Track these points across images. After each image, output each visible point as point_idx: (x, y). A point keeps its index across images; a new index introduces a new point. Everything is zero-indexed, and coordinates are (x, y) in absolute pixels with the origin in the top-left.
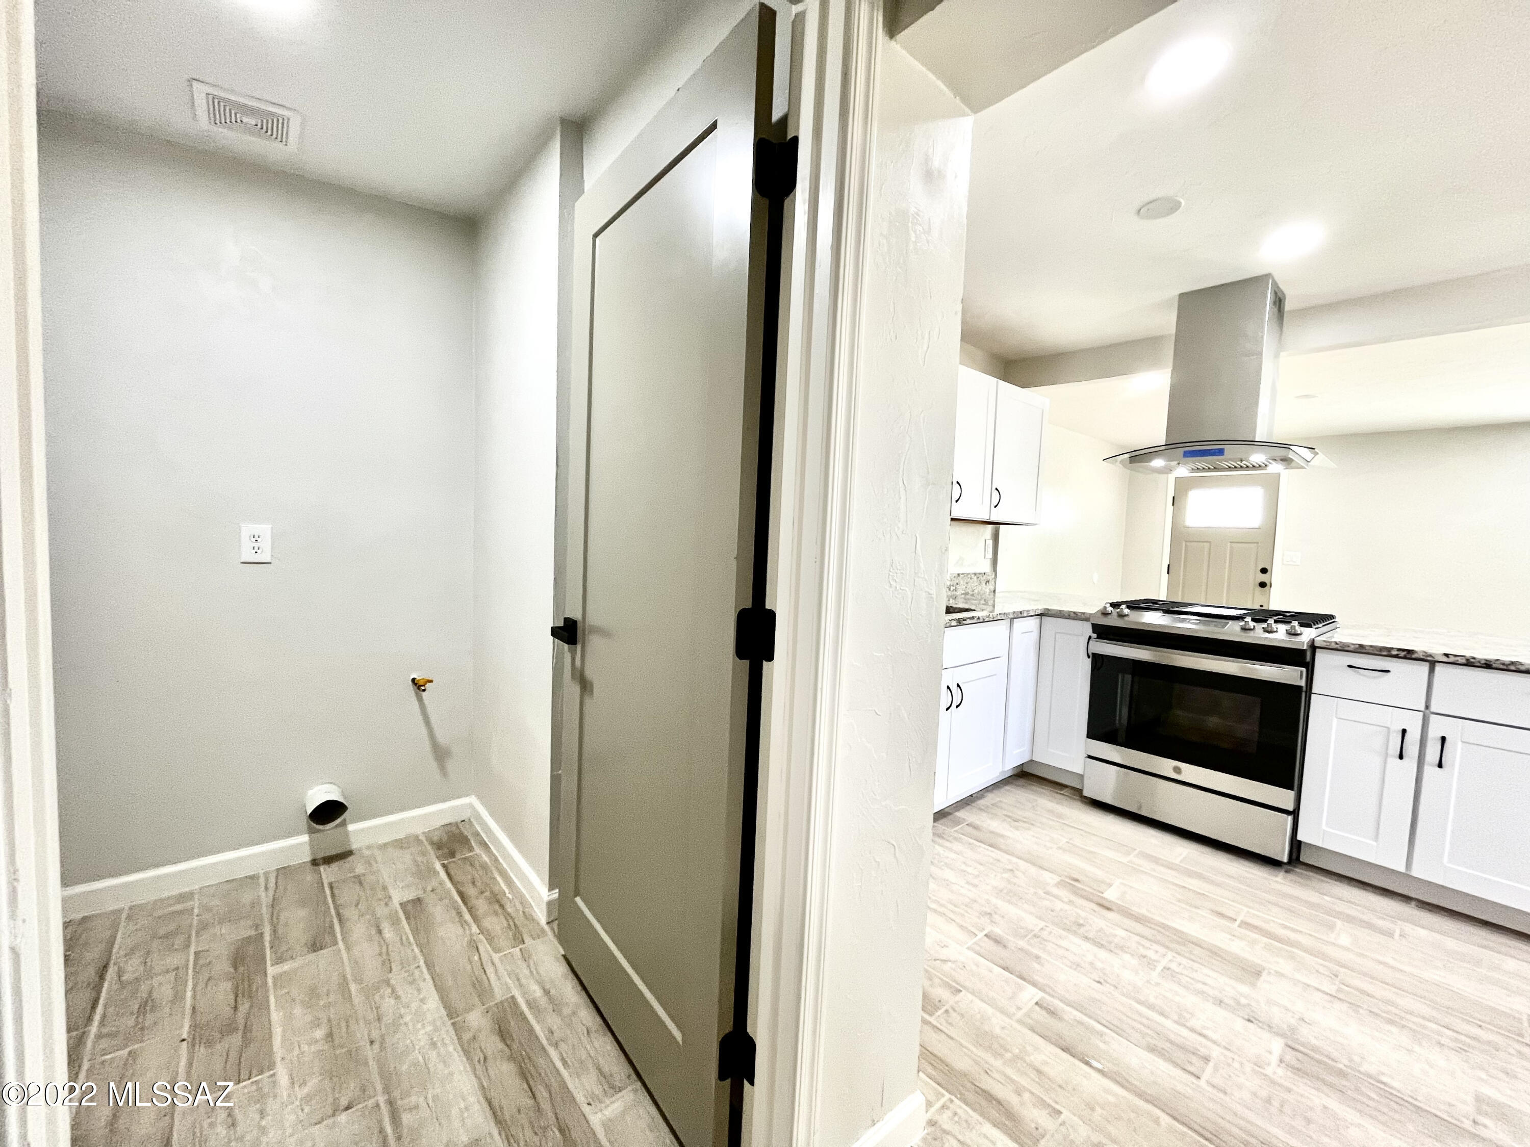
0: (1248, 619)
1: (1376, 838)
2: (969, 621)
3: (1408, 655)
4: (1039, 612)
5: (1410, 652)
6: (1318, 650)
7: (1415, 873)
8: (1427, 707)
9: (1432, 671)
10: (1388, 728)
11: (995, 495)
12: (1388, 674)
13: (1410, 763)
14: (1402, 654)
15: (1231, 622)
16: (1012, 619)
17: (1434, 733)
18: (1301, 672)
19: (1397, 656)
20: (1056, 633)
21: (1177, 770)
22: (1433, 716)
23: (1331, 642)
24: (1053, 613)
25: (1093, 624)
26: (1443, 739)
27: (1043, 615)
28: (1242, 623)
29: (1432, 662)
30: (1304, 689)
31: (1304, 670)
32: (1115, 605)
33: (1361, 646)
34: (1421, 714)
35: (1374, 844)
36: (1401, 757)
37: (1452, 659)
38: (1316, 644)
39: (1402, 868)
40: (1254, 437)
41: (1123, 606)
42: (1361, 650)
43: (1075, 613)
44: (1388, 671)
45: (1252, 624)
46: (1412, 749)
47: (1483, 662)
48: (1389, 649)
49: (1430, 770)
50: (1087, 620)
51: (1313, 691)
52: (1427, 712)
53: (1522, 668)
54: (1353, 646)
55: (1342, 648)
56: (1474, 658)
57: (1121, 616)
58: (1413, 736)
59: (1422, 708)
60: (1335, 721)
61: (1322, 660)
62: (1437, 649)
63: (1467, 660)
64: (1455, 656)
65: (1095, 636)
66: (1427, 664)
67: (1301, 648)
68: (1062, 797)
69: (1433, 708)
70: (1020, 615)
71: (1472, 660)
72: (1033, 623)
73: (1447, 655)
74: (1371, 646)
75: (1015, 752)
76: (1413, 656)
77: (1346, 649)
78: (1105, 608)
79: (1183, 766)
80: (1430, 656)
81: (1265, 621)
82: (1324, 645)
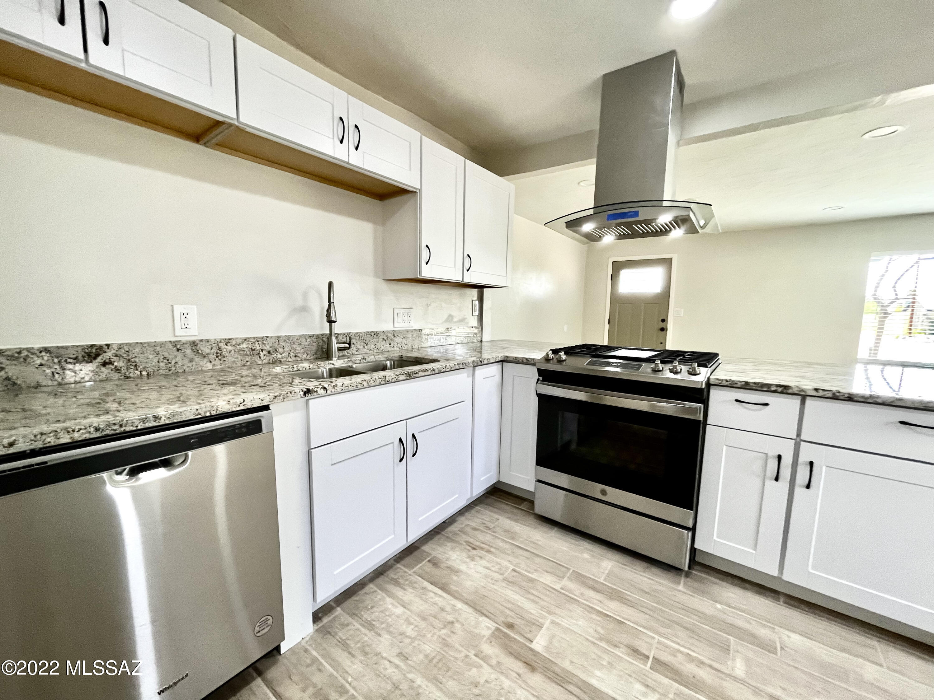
0: (658, 362)
1: (755, 547)
2: (421, 374)
3: (784, 390)
4: (500, 359)
5: (786, 387)
6: (712, 387)
7: (785, 577)
8: (799, 435)
9: (803, 403)
10: (767, 454)
11: (467, 260)
12: (768, 407)
13: (784, 485)
14: (780, 389)
15: (644, 364)
16: (474, 367)
17: (804, 458)
18: (700, 408)
19: (775, 391)
20: (514, 376)
21: (604, 493)
22: (802, 443)
23: (722, 380)
24: (511, 359)
25: (538, 370)
26: (811, 464)
27: (504, 361)
28: (653, 366)
29: (803, 396)
30: (702, 422)
31: (702, 405)
32: (556, 352)
33: (747, 383)
34: (794, 441)
35: (754, 552)
36: (777, 479)
37: (821, 393)
38: (711, 382)
39: (775, 573)
40: (663, 198)
41: (562, 353)
42: (746, 386)
43: (526, 359)
44: (767, 405)
45: (661, 366)
46: (786, 473)
47: (847, 396)
48: (768, 386)
49: (800, 492)
50: (534, 365)
51: (708, 423)
52: (798, 441)
53: (879, 401)
54: (740, 384)
55: (731, 385)
56: (839, 392)
57: (560, 361)
58: (787, 460)
59: (795, 437)
60: (725, 447)
61: (715, 395)
62: (808, 385)
63: (834, 394)
64: (824, 390)
65: (541, 378)
66: (799, 397)
67: (699, 387)
68: (519, 512)
69: (803, 437)
70: (480, 363)
71: (838, 394)
72: (495, 369)
73: (816, 390)
74: (755, 383)
75: (482, 479)
76: (790, 391)
77: (735, 386)
78: (547, 354)
79: (609, 489)
80: (803, 390)
81: (671, 362)
82: (717, 382)
